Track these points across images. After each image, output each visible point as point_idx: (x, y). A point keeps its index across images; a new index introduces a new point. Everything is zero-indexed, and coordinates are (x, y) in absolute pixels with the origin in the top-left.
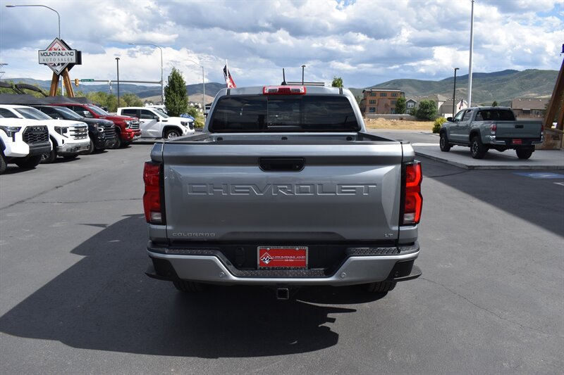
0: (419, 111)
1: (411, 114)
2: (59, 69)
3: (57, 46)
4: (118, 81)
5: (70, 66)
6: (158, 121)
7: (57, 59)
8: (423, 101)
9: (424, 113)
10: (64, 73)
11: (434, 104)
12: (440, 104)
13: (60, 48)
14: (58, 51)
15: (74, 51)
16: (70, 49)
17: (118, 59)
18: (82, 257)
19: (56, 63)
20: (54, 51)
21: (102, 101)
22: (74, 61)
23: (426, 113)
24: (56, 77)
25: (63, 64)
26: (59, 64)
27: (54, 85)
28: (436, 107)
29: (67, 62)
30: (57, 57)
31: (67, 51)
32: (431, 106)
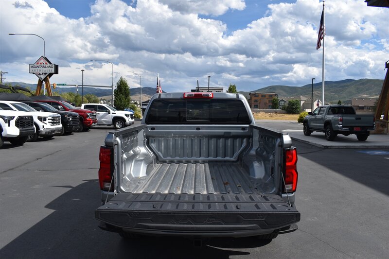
0: (288, 107)
1: (282, 109)
2: (43, 77)
3: (42, 61)
4: (83, 86)
5: (50, 75)
6: (109, 113)
7: (42, 70)
8: (291, 100)
9: (291, 109)
10: (46, 80)
11: (298, 103)
12: (302, 102)
13: (44, 62)
14: (42, 65)
15: (54, 65)
16: (51, 63)
17: (83, 71)
18: (53, 211)
19: (41, 73)
20: (40, 65)
21: (72, 99)
22: (53, 72)
23: (293, 109)
24: (40, 82)
25: (45, 74)
26: (43, 74)
27: (39, 87)
28: (300, 104)
29: (48, 72)
30: (41, 69)
31: (49, 65)
32: (296, 104)
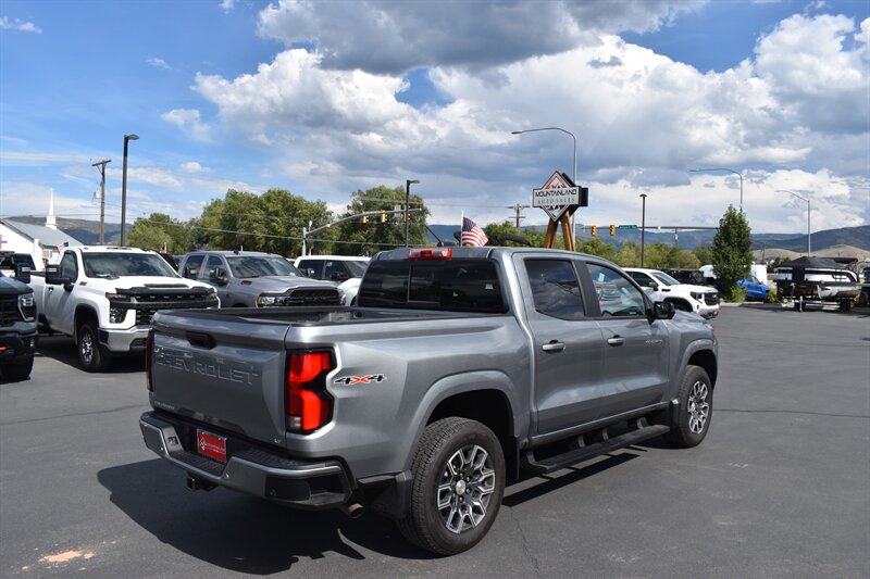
2: (557, 213)
3: (557, 181)
4: (643, 227)
5: (572, 209)
7: (556, 200)
10: (563, 218)
13: (560, 184)
14: (556, 190)
15: (577, 189)
16: (573, 185)
17: (644, 196)
19: (554, 205)
20: (551, 189)
22: (577, 202)
24: (553, 225)
25: (562, 207)
26: (557, 207)
27: (550, 235)
29: (568, 204)
30: (555, 197)
31: (568, 188)
